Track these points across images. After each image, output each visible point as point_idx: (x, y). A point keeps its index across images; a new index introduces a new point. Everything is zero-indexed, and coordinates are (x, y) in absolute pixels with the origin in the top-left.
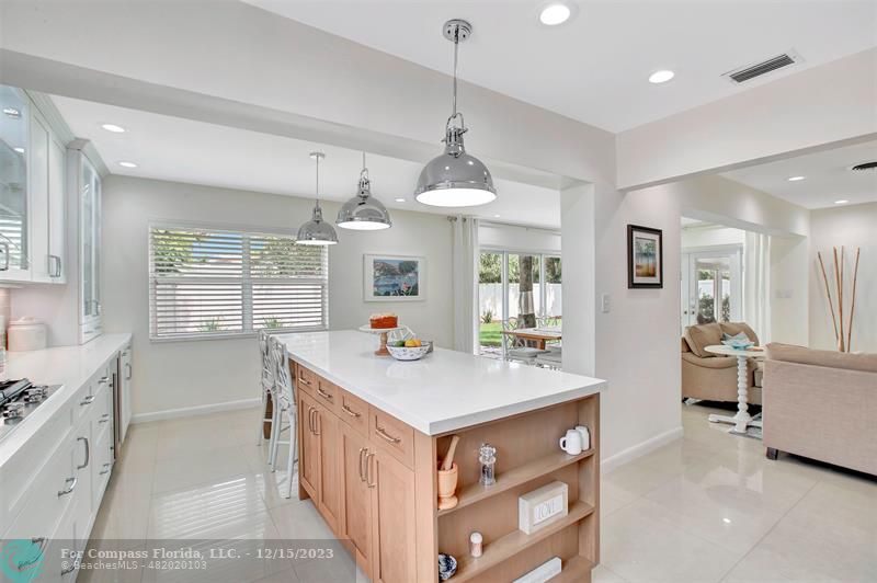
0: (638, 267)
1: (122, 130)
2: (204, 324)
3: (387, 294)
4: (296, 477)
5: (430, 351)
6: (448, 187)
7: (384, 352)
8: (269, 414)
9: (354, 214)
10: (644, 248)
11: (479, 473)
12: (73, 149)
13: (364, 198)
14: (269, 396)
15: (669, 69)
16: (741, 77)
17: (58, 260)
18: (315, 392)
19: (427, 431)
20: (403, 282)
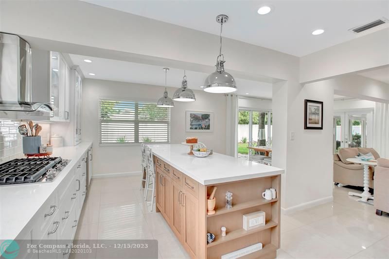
0: (310, 119)
1: (91, 62)
2: (119, 139)
3: (196, 128)
4: (155, 204)
5: (211, 154)
6: (216, 86)
7: (191, 153)
8: (144, 178)
9: (180, 95)
10: (313, 110)
11: (225, 203)
12: (73, 69)
13: (184, 89)
14: (145, 170)
15: (322, 29)
16: (359, 30)
17: (68, 113)
18: (163, 168)
19: (203, 184)
20: (204, 123)
